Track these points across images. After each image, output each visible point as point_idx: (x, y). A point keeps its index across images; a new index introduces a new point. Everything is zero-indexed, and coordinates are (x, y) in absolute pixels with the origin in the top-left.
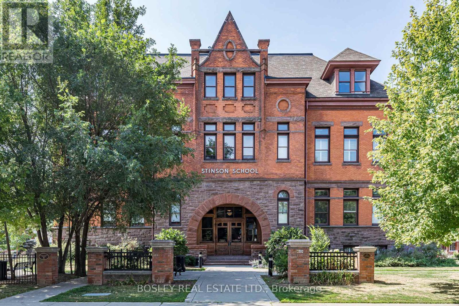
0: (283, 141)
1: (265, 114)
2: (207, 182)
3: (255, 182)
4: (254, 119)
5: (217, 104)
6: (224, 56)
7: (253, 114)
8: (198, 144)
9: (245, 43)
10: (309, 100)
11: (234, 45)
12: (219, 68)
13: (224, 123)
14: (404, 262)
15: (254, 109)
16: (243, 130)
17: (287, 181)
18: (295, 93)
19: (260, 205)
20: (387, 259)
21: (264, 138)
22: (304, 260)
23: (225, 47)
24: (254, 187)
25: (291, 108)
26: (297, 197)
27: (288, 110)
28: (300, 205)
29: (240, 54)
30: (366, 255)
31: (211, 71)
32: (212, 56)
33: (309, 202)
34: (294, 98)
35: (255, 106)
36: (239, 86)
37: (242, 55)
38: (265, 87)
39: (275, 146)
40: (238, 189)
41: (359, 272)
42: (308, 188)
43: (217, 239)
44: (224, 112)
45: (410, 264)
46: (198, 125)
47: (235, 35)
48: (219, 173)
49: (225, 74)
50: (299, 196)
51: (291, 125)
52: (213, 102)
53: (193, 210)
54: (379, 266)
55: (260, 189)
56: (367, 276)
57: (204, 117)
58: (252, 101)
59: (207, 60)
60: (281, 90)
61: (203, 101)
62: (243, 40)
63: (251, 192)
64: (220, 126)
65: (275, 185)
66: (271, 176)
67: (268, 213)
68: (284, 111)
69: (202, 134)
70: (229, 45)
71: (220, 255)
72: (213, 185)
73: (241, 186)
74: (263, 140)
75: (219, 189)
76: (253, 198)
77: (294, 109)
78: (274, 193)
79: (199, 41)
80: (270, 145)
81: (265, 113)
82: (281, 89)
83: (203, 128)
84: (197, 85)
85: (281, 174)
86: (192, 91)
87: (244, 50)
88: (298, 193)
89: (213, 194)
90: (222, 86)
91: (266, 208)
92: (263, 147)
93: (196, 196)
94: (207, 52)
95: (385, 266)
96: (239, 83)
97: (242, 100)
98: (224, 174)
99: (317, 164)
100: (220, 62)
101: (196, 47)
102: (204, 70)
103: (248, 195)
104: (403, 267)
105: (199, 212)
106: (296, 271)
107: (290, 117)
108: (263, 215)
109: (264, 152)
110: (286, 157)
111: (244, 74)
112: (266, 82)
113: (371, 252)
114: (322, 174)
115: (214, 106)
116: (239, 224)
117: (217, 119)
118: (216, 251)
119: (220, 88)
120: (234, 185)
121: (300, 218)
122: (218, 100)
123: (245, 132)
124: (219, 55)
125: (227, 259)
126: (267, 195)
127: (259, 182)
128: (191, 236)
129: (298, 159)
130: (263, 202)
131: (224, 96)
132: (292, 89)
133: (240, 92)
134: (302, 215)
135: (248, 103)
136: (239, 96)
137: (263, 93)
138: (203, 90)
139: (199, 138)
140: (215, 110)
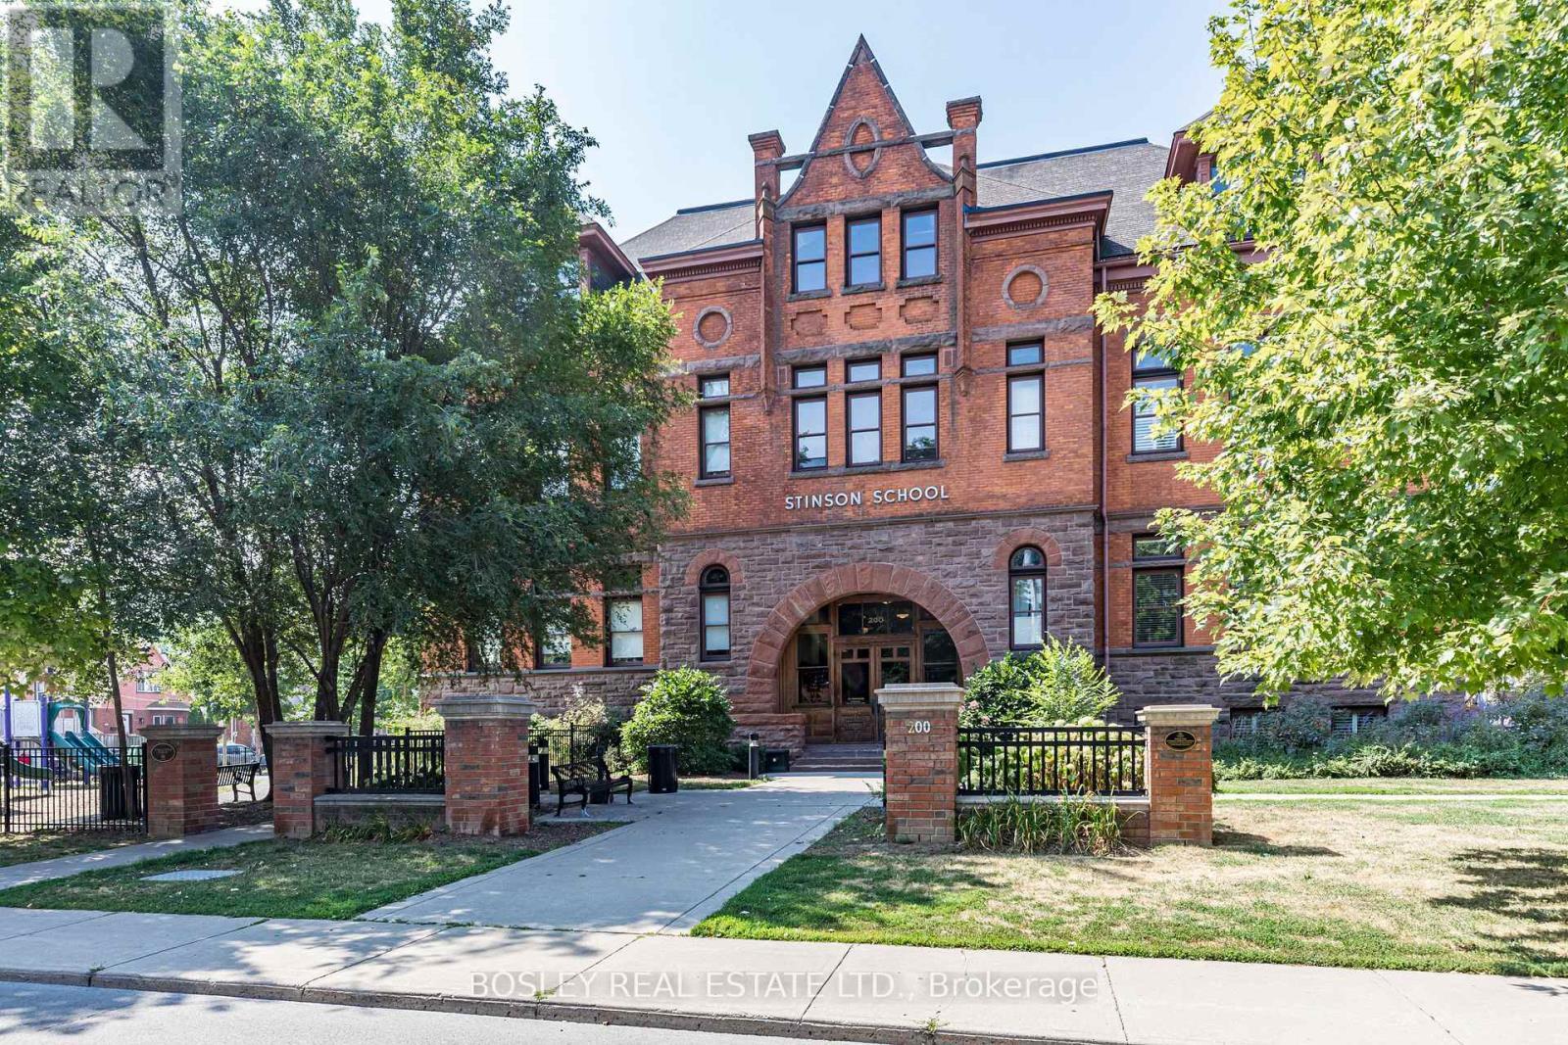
0: (1025, 395)
1: (966, 320)
2: (801, 533)
3: (939, 527)
4: (936, 338)
5: (826, 307)
6: (845, 169)
7: (931, 325)
8: (774, 428)
9: (905, 119)
10: (1110, 263)
11: (874, 129)
12: (831, 205)
13: (850, 362)
14: (1432, 760)
15: (937, 310)
16: (902, 375)
17: (1037, 515)
18: (1059, 248)
19: (954, 592)
20: (1365, 751)
21: (966, 394)
22: (933, 756)
23: (848, 141)
24: (936, 540)
25: (1049, 294)
26: (1070, 563)
27: (1040, 301)
28: (1079, 586)
29: (891, 155)
30: (1177, 739)
31: (809, 217)
32: (811, 174)
33: (1113, 577)
34: (1059, 262)
35: (937, 302)
36: (892, 248)
37: (897, 156)
38: (968, 239)
39: (1001, 412)
40: (889, 550)
41: (1149, 801)
42: (1110, 533)
43: (840, 697)
44: (846, 329)
45: (1452, 767)
46: (775, 372)
47: (877, 101)
48: (835, 505)
49: (851, 219)
50: (1078, 559)
51: (1048, 344)
52: (817, 302)
53: (761, 615)
54: (1335, 776)
55: (955, 543)
56: (1181, 817)
57: (791, 351)
58: (930, 288)
59: (799, 185)
60: (1019, 243)
61: (789, 305)
62: (900, 111)
63: (927, 557)
64: (837, 370)
65: (1002, 530)
66: (989, 505)
67: (980, 615)
68: (1029, 306)
69: (786, 400)
70: (862, 135)
71: (849, 741)
72: (818, 541)
73: (899, 538)
74: (962, 399)
75: (835, 553)
76: (935, 573)
77: (1058, 297)
78: (998, 553)
79: (776, 135)
80: (985, 411)
81: (967, 318)
82: (1018, 240)
83: (788, 382)
84: (770, 260)
85: (1019, 496)
86: (758, 280)
87: (906, 141)
88: (1074, 550)
89: (817, 567)
90: (842, 253)
91: (974, 601)
92: (963, 421)
93: (770, 576)
94: (798, 162)
95: (1357, 775)
96: (888, 240)
97: (899, 287)
98: (849, 508)
99: (1138, 458)
100: (836, 186)
101: (767, 155)
102: (789, 215)
103: (919, 564)
104: (1424, 776)
105: (778, 620)
106: (906, 797)
107: (1047, 321)
108: (966, 622)
109: (965, 433)
110: (1036, 444)
111: (906, 211)
112: (968, 225)
113: (1196, 727)
114: (1157, 487)
115: (819, 315)
116: (903, 652)
117: (828, 351)
118: (837, 730)
119: (836, 262)
120: (877, 538)
121: (1080, 626)
122: (829, 297)
123: (909, 380)
124: (831, 166)
125: (860, 753)
126: (977, 562)
127: (951, 524)
128: (757, 689)
129: (1072, 446)
130: (965, 584)
131: (847, 284)
132: (1052, 236)
133: (893, 264)
134: (1087, 616)
135: (917, 294)
136: (893, 275)
137: (960, 258)
138: (787, 275)
139: (777, 411)
140: (822, 326)
